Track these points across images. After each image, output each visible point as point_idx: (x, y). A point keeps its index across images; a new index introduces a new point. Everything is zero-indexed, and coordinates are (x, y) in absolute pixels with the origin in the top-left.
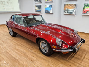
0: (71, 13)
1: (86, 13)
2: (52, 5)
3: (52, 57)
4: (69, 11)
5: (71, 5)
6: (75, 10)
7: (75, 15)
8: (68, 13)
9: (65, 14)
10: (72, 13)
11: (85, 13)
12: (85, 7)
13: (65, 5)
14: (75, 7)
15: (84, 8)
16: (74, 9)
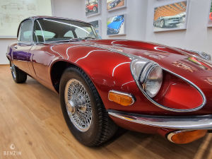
0: (174, 25)
2: (123, 16)
3: (110, 151)
4: (167, 23)
5: (173, 5)
6: (184, 16)
7: (185, 30)
8: (164, 27)
9: (156, 33)
10: (176, 27)
13: (156, 8)
14: (184, 10)
16: (182, 15)
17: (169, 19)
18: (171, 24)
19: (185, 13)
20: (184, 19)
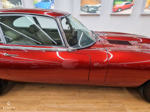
1: (118, 11)
4: (90, 9)
7: (99, 15)
8: (88, 12)
10: (96, 12)
11: (115, 12)
12: (116, 3)
14: (100, 3)
15: (114, 4)
17: (91, 7)
18: (93, 10)
19: (100, 5)
20: (100, 8)
